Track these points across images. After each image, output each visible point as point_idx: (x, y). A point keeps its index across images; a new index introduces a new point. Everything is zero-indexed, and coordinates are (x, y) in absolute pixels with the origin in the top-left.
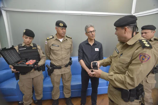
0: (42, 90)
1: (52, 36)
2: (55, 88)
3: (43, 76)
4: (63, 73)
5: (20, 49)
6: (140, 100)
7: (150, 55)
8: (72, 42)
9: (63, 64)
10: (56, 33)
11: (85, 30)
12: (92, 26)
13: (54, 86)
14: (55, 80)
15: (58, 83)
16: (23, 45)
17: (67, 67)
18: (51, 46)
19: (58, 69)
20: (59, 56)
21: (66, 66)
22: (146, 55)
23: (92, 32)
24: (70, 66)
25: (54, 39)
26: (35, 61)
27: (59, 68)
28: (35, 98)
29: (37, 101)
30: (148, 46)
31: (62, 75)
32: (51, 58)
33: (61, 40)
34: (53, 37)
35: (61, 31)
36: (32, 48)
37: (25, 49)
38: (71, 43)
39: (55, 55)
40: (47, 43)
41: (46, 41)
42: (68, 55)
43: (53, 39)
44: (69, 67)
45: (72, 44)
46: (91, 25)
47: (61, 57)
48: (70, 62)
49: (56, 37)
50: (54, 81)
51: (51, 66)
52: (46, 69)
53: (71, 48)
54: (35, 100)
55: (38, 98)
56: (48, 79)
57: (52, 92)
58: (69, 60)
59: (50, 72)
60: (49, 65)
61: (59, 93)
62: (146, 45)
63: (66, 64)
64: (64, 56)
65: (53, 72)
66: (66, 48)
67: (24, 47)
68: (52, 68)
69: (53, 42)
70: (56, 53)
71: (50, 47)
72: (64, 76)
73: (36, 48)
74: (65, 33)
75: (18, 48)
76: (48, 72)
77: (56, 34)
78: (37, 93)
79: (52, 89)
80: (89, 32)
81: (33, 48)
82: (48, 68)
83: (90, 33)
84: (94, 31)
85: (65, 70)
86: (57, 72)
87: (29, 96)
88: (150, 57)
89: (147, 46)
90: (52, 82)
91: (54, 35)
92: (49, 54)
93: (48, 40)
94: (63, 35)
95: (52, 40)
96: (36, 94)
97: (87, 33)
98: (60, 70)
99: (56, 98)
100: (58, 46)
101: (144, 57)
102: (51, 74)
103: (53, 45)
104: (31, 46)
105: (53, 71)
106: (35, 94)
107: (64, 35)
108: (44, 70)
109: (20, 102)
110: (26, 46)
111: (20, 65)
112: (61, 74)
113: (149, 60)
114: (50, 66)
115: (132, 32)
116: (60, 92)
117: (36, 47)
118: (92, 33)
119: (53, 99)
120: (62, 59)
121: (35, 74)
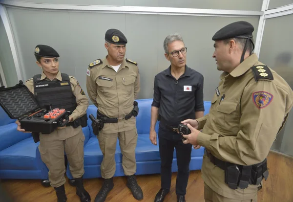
0: (83, 162)
1: (100, 59)
2: (106, 157)
3: (84, 136)
4: (120, 131)
5: (37, 86)
6: (260, 185)
7: (273, 93)
8: (138, 72)
9: (120, 114)
10: (107, 54)
11: (165, 48)
12: (178, 39)
13: (104, 154)
14: (107, 144)
15: (112, 150)
16: (42, 78)
17: (129, 120)
18: (98, 79)
19: (111, 123)
20: (113, 99)
21: (127, 117)
22: (265, 94)
23: (180, 52)
24: (135, 117)
25: (103, 66)
26: (62, 111)
27: (114, 120)
28: (71, 175)
29: (74, 181)
30: (265, 76)
31: (119, 133)
32: (98, 101)
33: (116, 68)
34: (101, 63)
35: (116, 52)
36: (60, 84)
37: (46, 85)
38: (135, 74)
39: (106, 96)
40: (89, 73)
41: (88, 70)
42: (131, 97)
43: (100, 65)
44: (133, 119)
45: (138, 76)
46: (176, 36)
47: (116, 100)
48: (135, 110)
49: (105, 63)
50: (105, 145)
51: (98, 117)
52: (89, 122)
53: (135, 84)
54: (70, 179)
55: (77, 176)
56: (94, 141)
57: (102, 165)
58: (133, 107)
59: (97, 129)
60: (95, 115)
61: (114, 166)
62: (261, 74)
63: (125, 115)
64: (121, 99)
65: (103, 129)
66: (125, 84)
67: (44, 81)
68: (100, 121)
69: (100, 71)
70: (107, 92)
71: (96, 81)
72: (123, 137)
73: (67, 84)
74: (124, 56)
75: (33, 84)
76: (94, 128)
77: (107, 57)
78: (74, 166)
79: (100, 159)
80: (172, 53)
81: (62, 84)
82: (94, 121)
83: (175, 55)
84: (182, 50)
85: (125, 125)
86: (109, 128)
87: (59, 171)
88: (272, 96)
89: (263, 77)
90: (102, 146)
91: (104, 59)
92: (94, 95)
93: (91, 67)
94: (119, 60)
95: (98, 67)
96: (71, 169)
97: (168, 54)
98: (115, 124)
99: (109, 175)
100: (111, 80)
101: (261, 98)
102: (100, 133)
103: (100, 77)
104: (58, 80)
105: (103, 127)
106: (69, 168)
107: (121, 58)
108: (84, 124)
109: (44, 181)
110: (48, 79)
111: (33, 120)
112: (117, 131)
113: (272, 101)
114: (96, 117)
115: (242, 50)
116: (116, 166)
117: (68, 81)
118: (179, 55)
119: (103, 177)
120: (118, 105)
121: (68, 133)
